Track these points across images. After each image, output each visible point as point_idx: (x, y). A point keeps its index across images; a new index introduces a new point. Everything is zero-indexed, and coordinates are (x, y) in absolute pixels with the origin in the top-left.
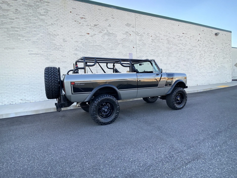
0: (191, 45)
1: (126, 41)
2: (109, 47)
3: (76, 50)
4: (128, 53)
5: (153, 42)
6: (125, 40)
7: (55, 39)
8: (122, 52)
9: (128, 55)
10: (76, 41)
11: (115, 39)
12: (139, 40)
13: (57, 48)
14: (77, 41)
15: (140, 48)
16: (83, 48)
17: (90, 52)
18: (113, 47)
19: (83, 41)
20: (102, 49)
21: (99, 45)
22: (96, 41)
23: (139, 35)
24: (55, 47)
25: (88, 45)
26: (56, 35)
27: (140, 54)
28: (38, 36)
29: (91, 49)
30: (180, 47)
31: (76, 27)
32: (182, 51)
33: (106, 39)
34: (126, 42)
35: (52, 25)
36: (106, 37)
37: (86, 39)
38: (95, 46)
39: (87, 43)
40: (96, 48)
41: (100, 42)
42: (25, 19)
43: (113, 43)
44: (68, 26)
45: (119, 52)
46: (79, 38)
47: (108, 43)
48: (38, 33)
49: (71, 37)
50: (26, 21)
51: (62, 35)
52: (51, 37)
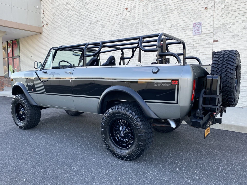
2: (154, 20)
4: (192, 23)
7: (95, 27)
8: (178, 25)
10: (112, 23)
13: (97, 36)
14: (114, 23)
16: (120, 31)
18: (161, 19)
19: (120, 22)
20: (143, 26)
21: (139, 21)
22: (136, 16)
24: (95, 37)
25: (126, 26)
26: (96, 22)
28: (84, 27)
29: (129, 31)
31: (114, 5)
33: (151, 9)
35: (94, 12)
37: (124, 17)
38: (134, 24)
39: (125, 22)
40: (135, 28)
41: (141, 17)
42: (77, 13)
43: (162, 12)
44: (107, 7)
45: (172, 25)
46: (116, 19)
47: (153, 14)
48: (84, 24)
49: (109, 20)
50: (78, 15)
51: (101, 20)
52: (93, 26)
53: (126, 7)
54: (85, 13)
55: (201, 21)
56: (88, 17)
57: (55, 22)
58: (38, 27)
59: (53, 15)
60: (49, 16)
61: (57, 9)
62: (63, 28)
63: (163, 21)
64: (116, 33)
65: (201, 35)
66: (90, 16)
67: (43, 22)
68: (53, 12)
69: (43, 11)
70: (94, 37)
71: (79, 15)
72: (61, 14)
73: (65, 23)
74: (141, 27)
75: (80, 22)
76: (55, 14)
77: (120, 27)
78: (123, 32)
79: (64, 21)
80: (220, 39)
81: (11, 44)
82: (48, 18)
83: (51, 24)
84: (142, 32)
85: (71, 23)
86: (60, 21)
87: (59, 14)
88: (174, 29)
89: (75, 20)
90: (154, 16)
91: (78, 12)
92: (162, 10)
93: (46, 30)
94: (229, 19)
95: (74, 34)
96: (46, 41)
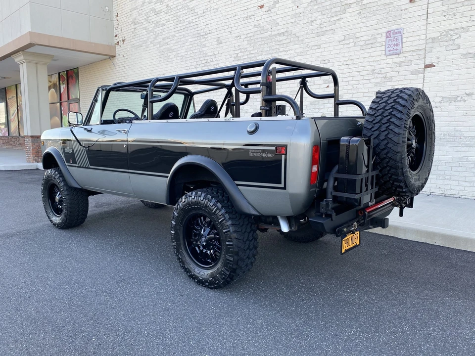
2: (311, 28)
4: (384, 30)
7: (205, 42)
8: (358, 35)
9: (379, 40)
10: (236, 35)
13: (209, 61)
14: (239, 34)
16: (249, 49)
18: (325, 24)
19: (249, 32)
21: (285, 30)
22: (278, 21)
24: (206, 61)
25: (260, 40)
26: (208, 34)
27: (443, 23)
28: (187, 44)
29: (266, 49)
35: (203, 15)
37: (256, 23)
38: (276, 35)
39: (259, 32)
40: (277, 43)
41: (289, 21)
42: (175, 18)
43: (327, 11)
44: (226, 4)
45: (345, 36)
46: (243, 26)
47: (310, 15)
48: (187, 38)
49: (229, 30)
50: (175, 21)
51: (215, 30)
52: (202, 41)
53: (260, 4)
54: (187, 17)
55: (402, 26)
56: (194, 24)
57: (137, 36)
58: (108, 45)
59: (134, 22)
60: (127, 24)
61: (140, 12)
62: (150, 46)
63: (328, 28)
64: (242, 54)
65: (401, 55)
66: (196, 23)
67: (116, 36)
68: (134, 17)
69: (117, 16)
70: (204, 62)
71: (177, 20)
72: (146, 20)
73: (154, 36)
74: (288, 41)
75: (180, 34)
76: (136, 21)
77: (249, 42)
78: (256, 51)
79: (152, 33)
80: (438, 63)
81: (66, 77)
82: (124, 28)
83: (130, 39)
84: (289, 50)
85: (164, 36)
86: (146, 33)
87: (144, 20)
88: (349, 44)
89: (171, 31)
90: (313, 19)
91: (175, 15)
92: (328, 7)
93: (122, 51)
94: (458, 20)
95: (169, 56)
96: (122, 71)
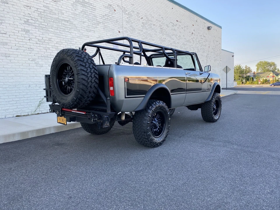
0: (185, 39)
1: (109, 20)
2: (84, 25)
3: (27, 22)
5: (144, 28)
6: (108, 18)
11: (92, 13)
12: (127, 22)
15: (128, 34)
16: (40, 20)
17: (53, 30)
18: (90, 27)
20: (73, 27)
21: (68, 19)
22: (63, 12)
23: (126, 12)
25: (50, 18)
29: (55, 26)
30: (173, 39)
32: (176, 45)
33: (80, 12)
34: (108, 22)
36: (80, 8)
37: (45, 4)
40: (63, 25)
41: (70, 15)
43: (91, 21)
47: (83, 18)
84: (72, 33)
90: (84, 21)
